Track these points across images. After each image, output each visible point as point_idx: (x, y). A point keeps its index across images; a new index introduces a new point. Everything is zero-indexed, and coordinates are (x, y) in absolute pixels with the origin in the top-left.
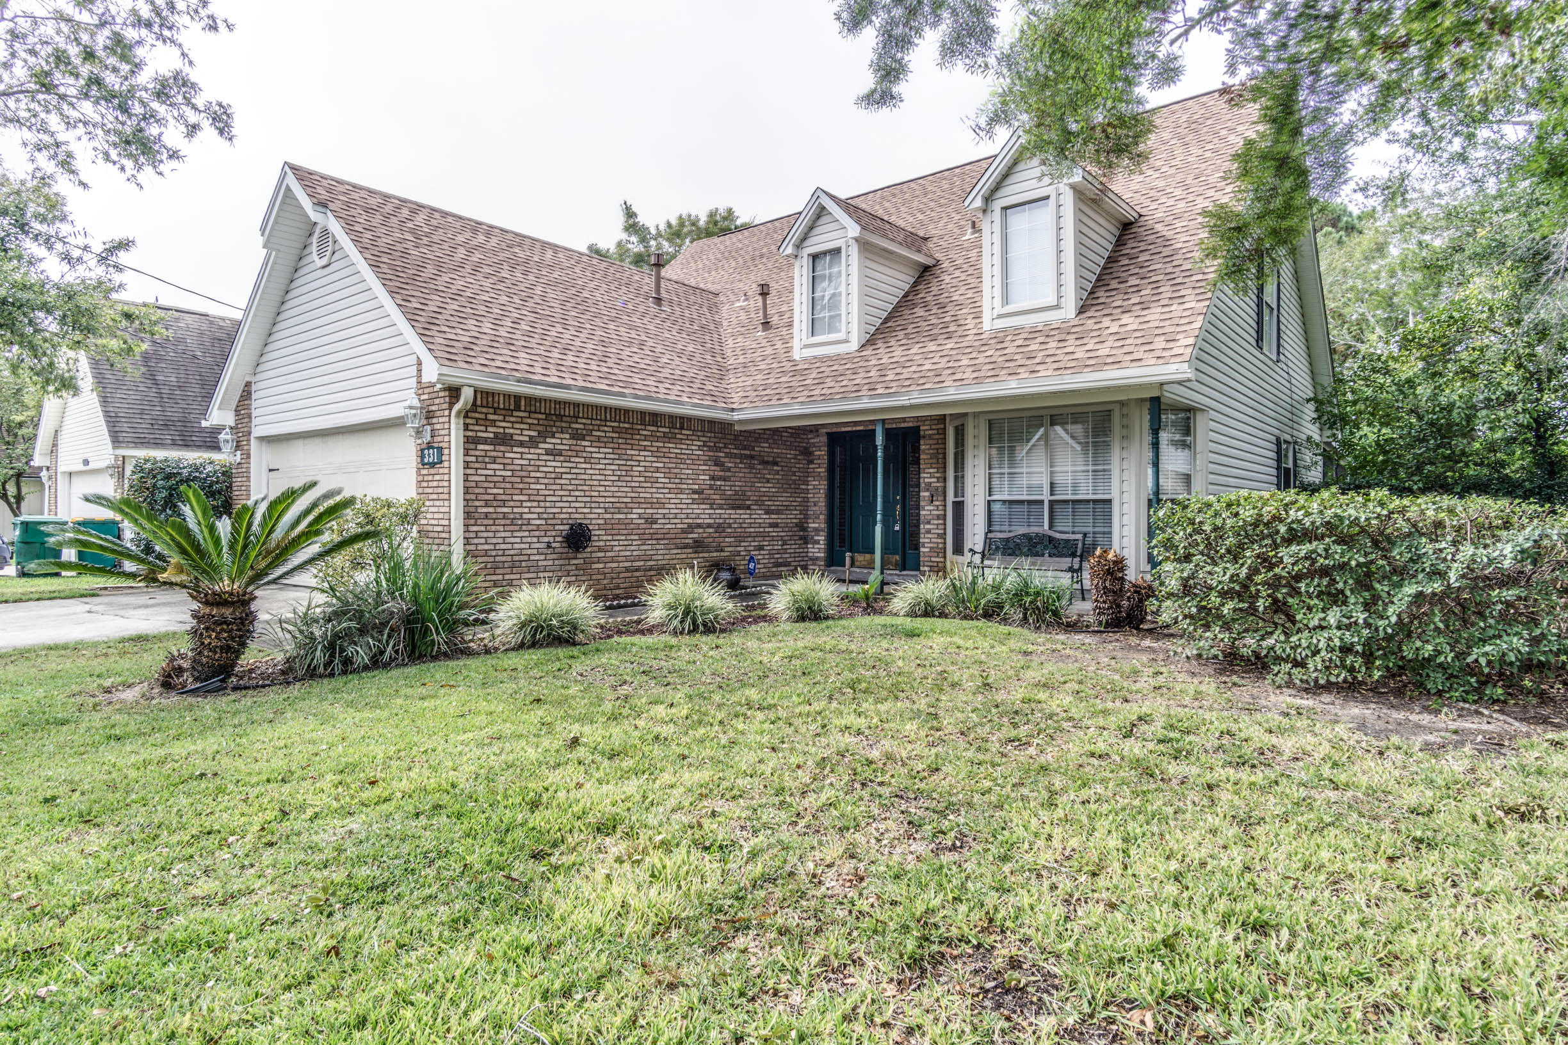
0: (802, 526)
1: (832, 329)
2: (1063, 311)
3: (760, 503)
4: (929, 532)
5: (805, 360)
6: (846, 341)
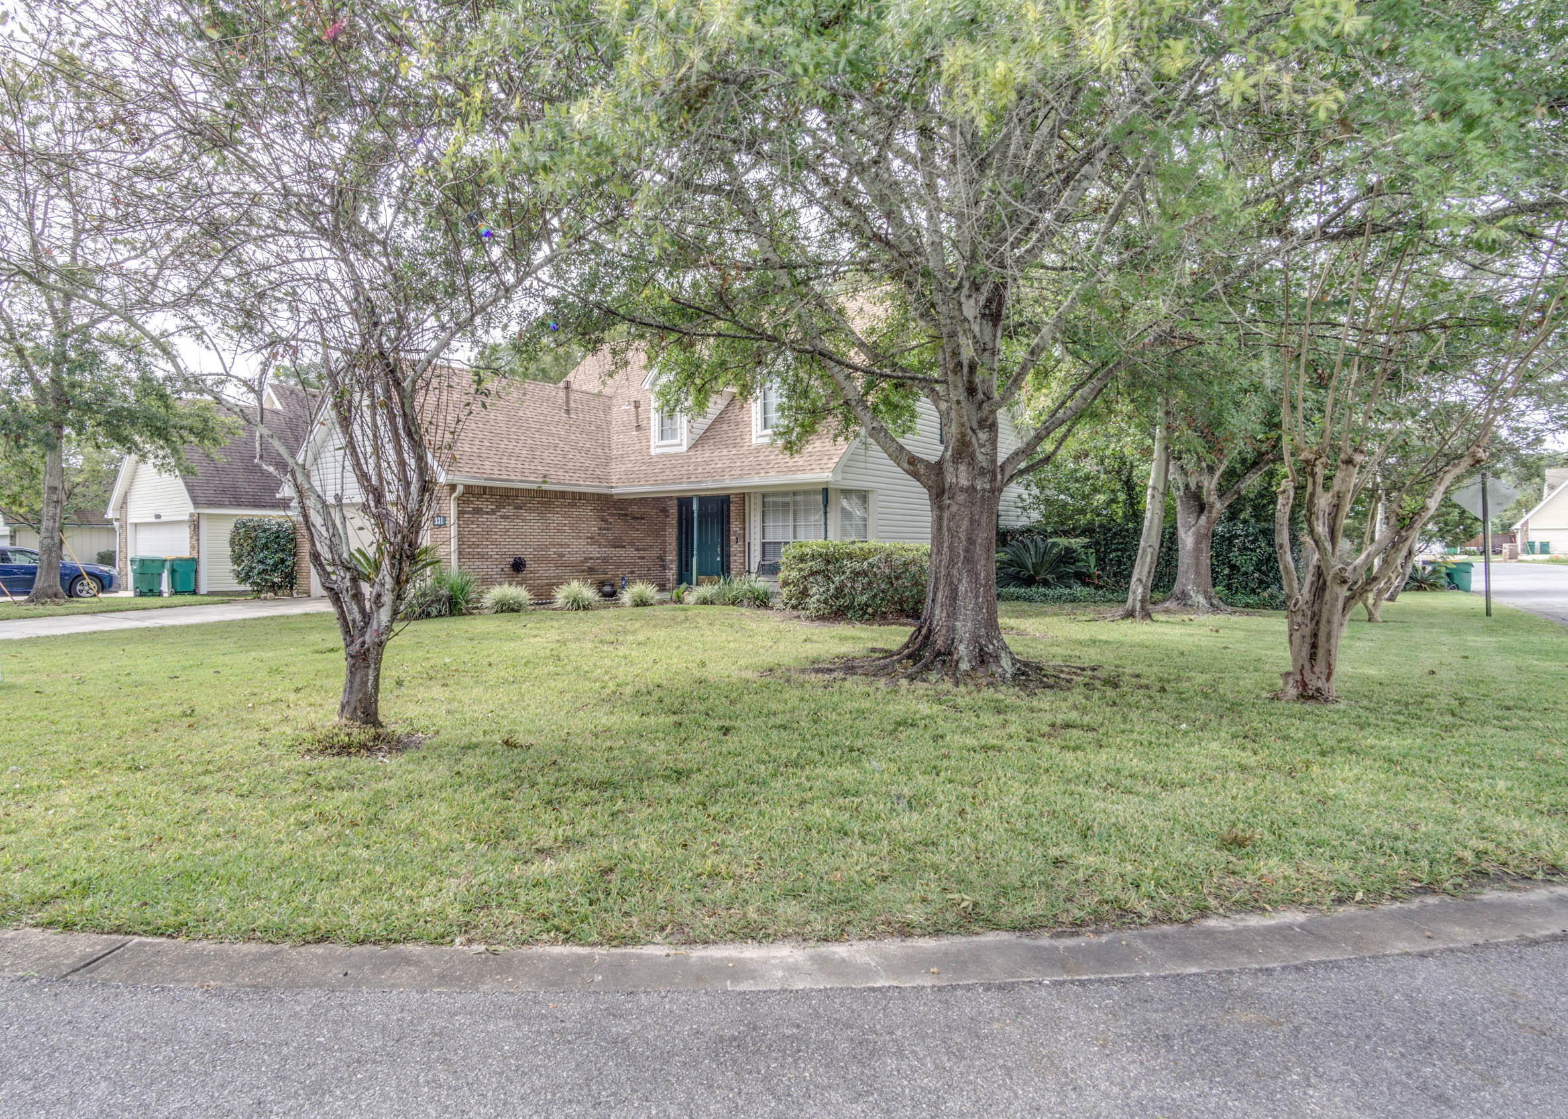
0: (662, 559)
1: (673, 436)
3: (632, 544)
4: (735, 561)
5: (657, 456)
6: (680, 445)
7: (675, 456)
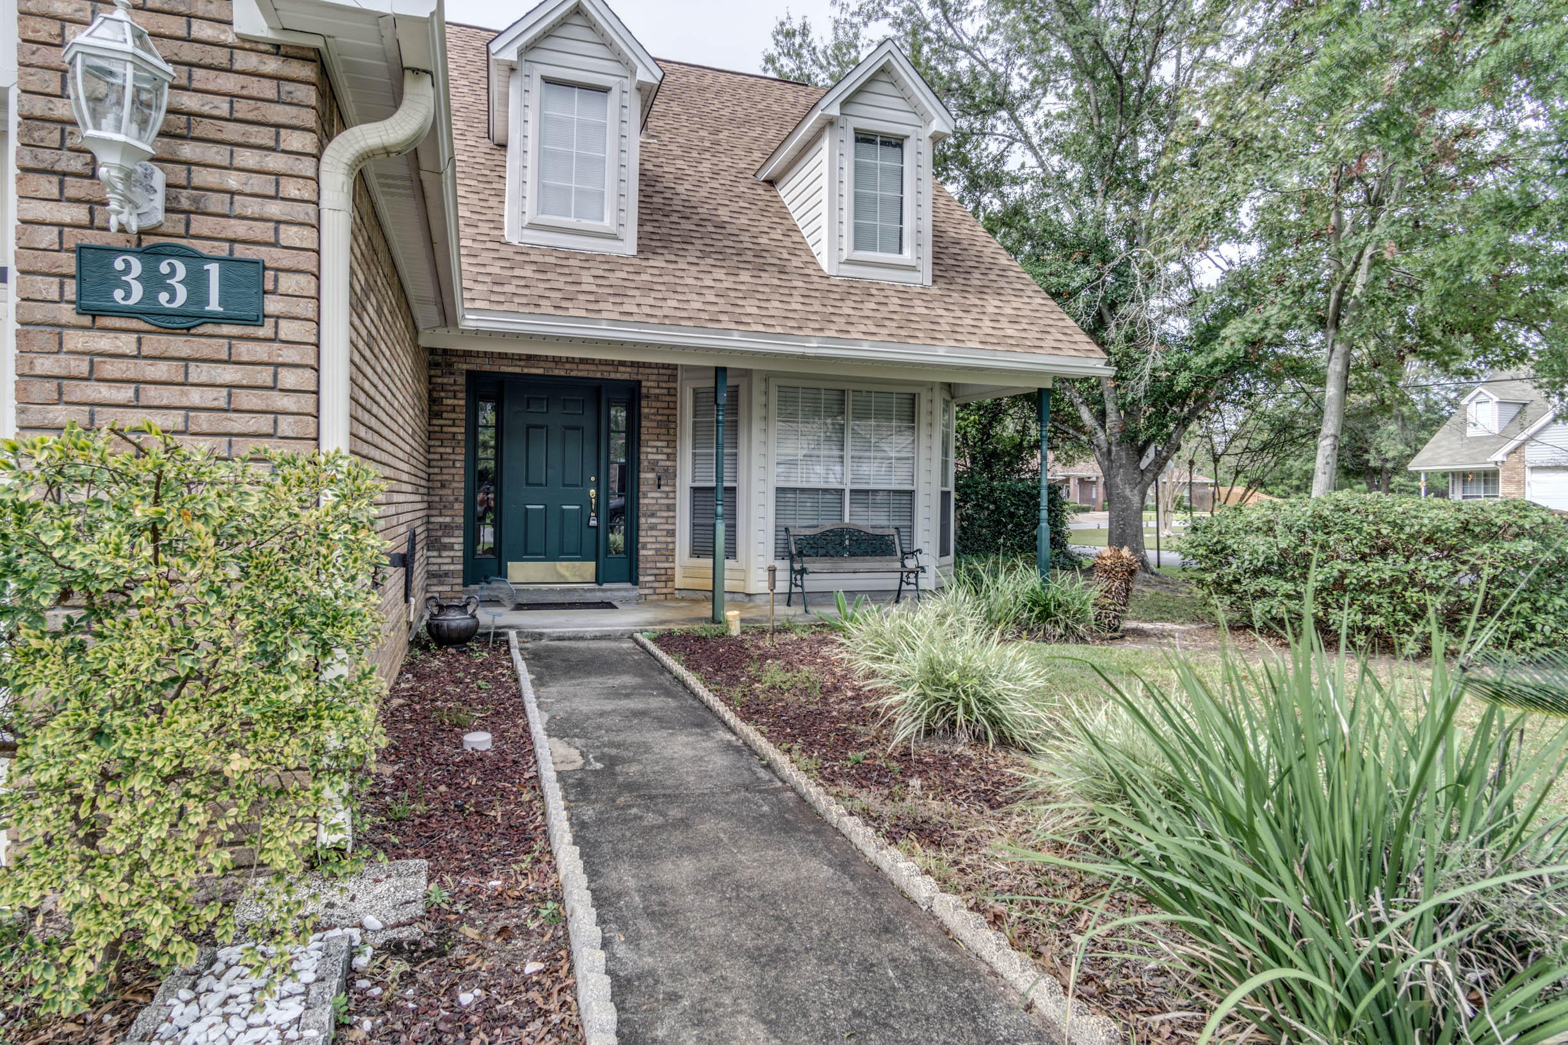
2: (919, 275)
4: (653, 527)
5: (536, 248)
6: (614, 237)
7: (611, 263)
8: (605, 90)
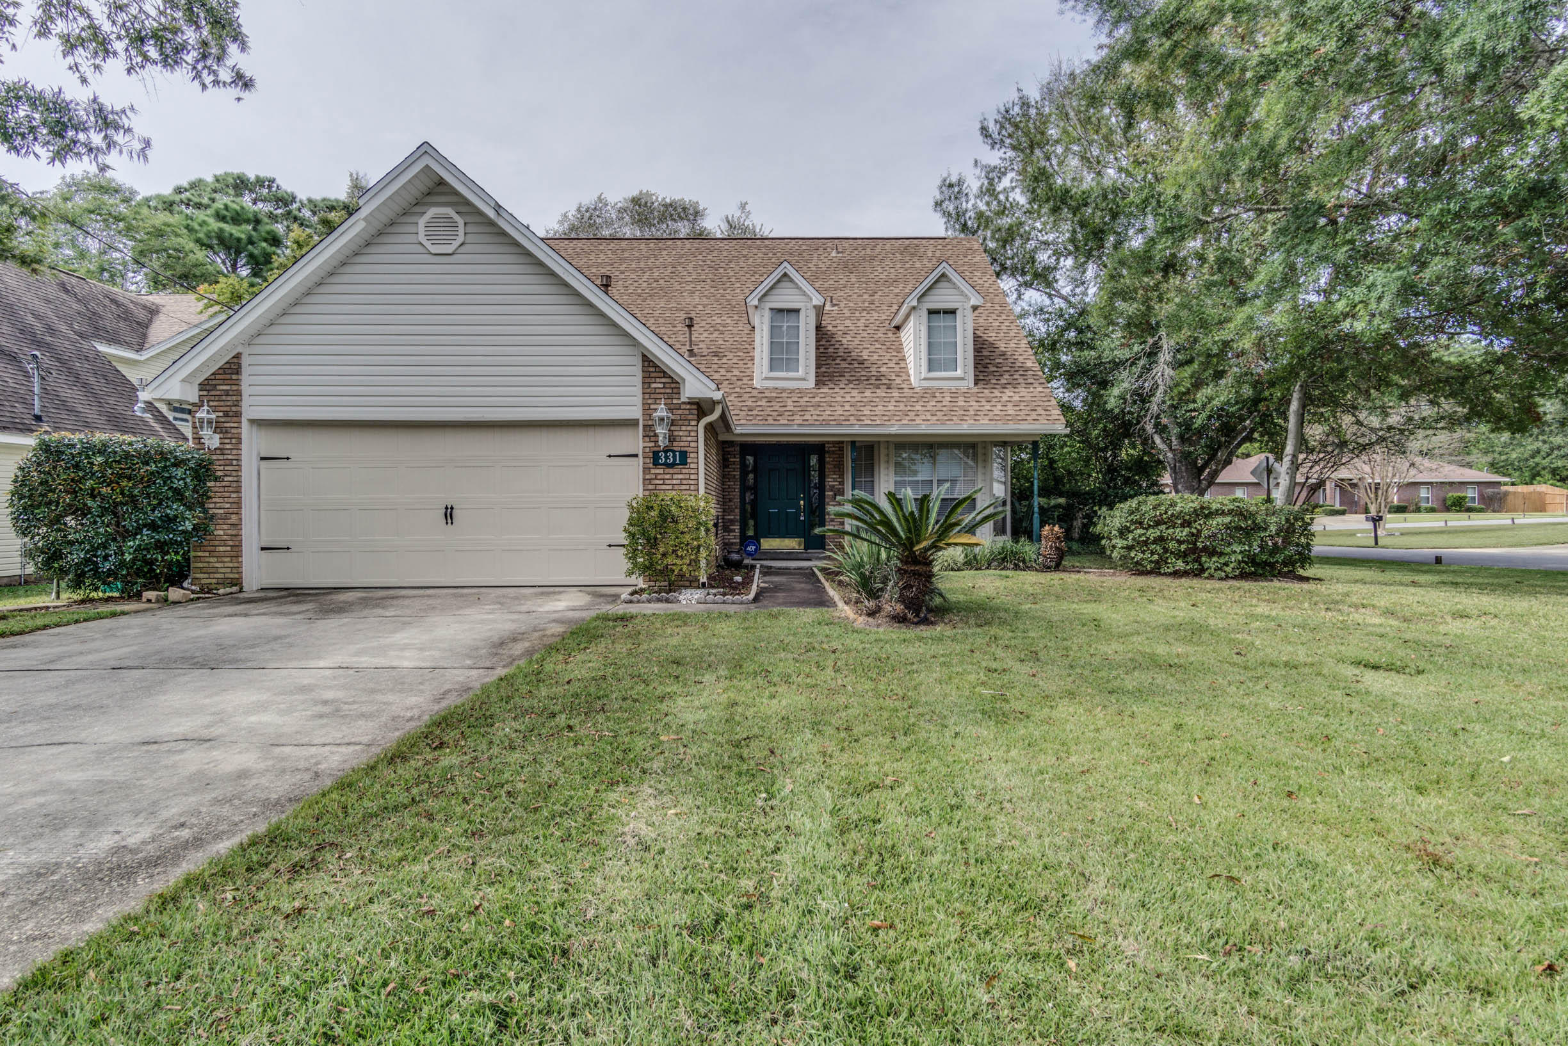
2: (965, 382)
5: (768, 390)
6: (804, 379)
7: (801, 392)
8: (797, 311)
